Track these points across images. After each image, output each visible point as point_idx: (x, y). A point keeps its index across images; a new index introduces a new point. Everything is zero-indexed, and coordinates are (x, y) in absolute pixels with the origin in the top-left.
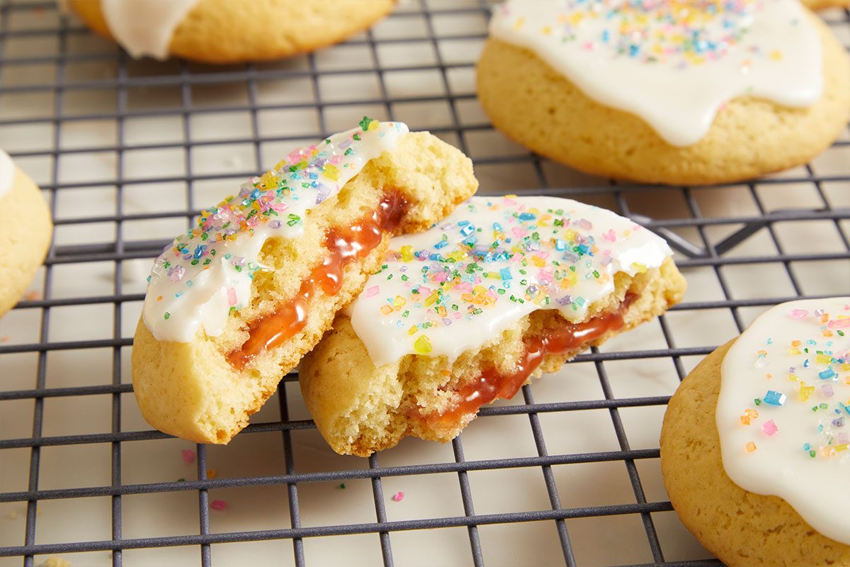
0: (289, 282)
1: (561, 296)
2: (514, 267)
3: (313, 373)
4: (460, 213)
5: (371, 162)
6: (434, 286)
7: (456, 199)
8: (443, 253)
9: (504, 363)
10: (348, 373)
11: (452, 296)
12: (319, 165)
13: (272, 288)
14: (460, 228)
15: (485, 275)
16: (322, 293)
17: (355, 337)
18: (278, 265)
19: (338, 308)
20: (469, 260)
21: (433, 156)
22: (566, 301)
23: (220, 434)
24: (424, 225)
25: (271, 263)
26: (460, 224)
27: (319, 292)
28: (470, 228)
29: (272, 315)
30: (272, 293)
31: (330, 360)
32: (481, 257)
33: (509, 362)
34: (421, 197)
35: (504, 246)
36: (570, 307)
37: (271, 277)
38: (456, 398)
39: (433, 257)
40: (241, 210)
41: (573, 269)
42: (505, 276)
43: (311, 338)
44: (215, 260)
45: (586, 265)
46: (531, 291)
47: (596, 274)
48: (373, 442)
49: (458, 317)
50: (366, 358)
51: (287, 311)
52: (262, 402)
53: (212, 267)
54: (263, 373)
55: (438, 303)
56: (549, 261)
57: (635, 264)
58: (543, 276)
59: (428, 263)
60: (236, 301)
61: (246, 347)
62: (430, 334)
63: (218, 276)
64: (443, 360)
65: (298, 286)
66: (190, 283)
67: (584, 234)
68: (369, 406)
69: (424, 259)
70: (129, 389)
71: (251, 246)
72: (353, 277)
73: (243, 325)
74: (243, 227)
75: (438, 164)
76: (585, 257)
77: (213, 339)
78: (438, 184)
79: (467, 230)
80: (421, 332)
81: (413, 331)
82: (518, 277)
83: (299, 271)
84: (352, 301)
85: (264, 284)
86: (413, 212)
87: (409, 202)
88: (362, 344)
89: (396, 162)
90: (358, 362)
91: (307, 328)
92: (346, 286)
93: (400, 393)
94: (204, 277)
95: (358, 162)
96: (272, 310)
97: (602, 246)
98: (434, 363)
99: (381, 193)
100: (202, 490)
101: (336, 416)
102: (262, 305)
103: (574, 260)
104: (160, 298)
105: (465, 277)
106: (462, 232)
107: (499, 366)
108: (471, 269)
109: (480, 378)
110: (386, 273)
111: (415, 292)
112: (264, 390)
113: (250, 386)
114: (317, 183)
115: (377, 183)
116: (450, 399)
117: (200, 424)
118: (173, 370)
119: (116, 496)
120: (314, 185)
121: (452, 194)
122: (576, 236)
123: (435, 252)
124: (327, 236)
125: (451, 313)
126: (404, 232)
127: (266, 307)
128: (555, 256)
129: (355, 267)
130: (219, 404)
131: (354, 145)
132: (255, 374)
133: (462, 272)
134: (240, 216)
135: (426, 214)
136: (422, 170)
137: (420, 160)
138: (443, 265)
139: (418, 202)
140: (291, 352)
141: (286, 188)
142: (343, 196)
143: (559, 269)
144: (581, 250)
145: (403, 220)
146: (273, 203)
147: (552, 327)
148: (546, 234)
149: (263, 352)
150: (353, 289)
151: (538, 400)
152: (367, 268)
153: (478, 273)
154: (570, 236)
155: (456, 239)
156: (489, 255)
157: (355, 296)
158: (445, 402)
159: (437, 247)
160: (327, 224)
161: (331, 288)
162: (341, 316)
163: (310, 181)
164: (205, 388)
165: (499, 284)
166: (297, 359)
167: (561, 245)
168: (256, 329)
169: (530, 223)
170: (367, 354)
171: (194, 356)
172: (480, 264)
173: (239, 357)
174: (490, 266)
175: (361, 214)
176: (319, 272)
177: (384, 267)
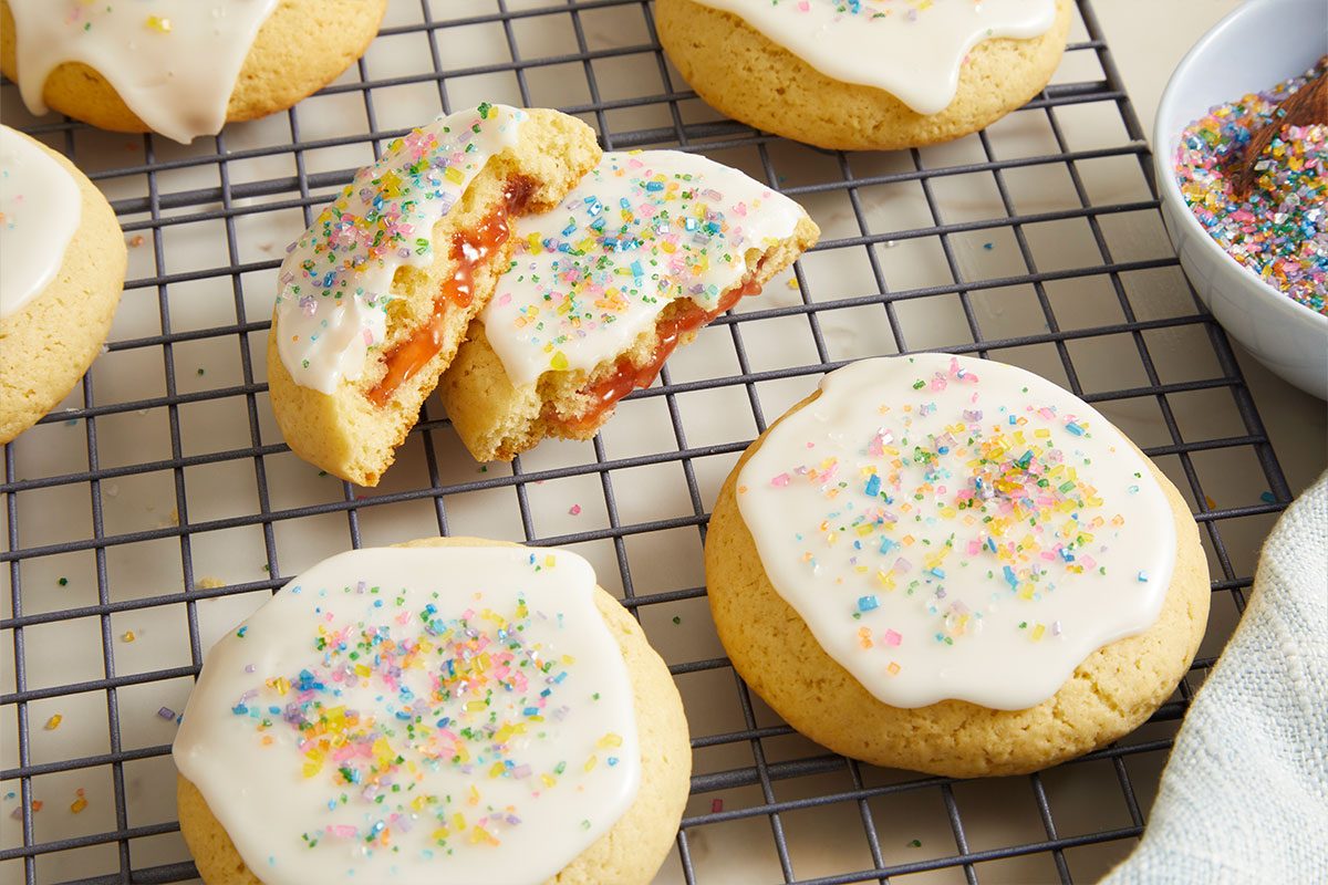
0: (422, 309)
1: (692, 285)
2: (644, 257)
3: (450, 383)
4: (587, 187)
5: (493, 158)
6: (565, 289)
7: (581, 172)
8: (571, 240)
9: (640, 358)
10: (487, 391)
11: (584, 301)
12: (441, 165)
13: (405, 315)
14: (587, 206)
15: (617, 271)
16: (455, 308)
17: (489, 348)
18: (409, 291)
19: (471, 317)
20: (597, 251)
21: (555, 131)
22: (699, 289)
23: (369, 477)
24: (550, 206)
25: (403, 290)
26: (586, 201)
27: (452, 307)
28: (597, 207)
29: (408, 342)
30: (406, 321)
31: (467, 373)
32: (609, 246)
33: (645, 357)
34: (546, 179)
35: (633, 230)
36: (702, 296)
37: (404, 304)
38: (594, 400)
39: (563, 248)
40: (366, 227)
41: (704, 252)
42: (636, 271)
43: (447, 356)
44: (346, 294)
45: (716, 246)
46: (663, 284)
47: (728, 258)
48: (515, 448)
49: (592, 326)
50: (503, 375)
51: (422, 336)
52: (405, 433)
53: (345, 303)
54: (404, 404)
55: (572, 310)
56: (679, 246)
57: (765, 239)
58: (673, 266)
59: (557, 256)
60: (372, 341)
61: (386, 380)
62: (564, 348)
63: (351, 314)
64: (579, 372)
65: (430, 308)
66: (325, 323)
67: (714, 207)
68: (509, 424)
69: (552, 251)
70: (265, 388)
71: (380, 277)
72: (484, 281)
73: (381, 356)
74: (371, 256)
75: (560, 141)
76: (716, 237)
77: (353, 383)
78: (561, 161)
79: (595, 210)
80: (558, 348)
81: (549, 348)
82: (649, 270)
83: (431, 294)
84: (484, 306)
85: (397, 312)
86: (538, 194)
87: (533, 184)
88: (498, 358)
89: (518, 155)
90: (496, 381)
91: (443, 350)
92: (478, 293)
93: (539, 405)
94: (338, 316)
95: (480, 159)
96: (408, 338)
97: (732, 223)
98: (571, 377)
99: (504, 183)
100: (350, 511)
101: (478, 434)
102: (397, 335)
103: (705, 242)
104: (296, 338)
105: (597, 274)
106: (589, 211)
107: (635, 361)
108: (601, 263)
109: (617, 374)
110: (516, 273)
111: (547, 298)
112: (407, 421)
113: (393, 420)
114: (441, 192)
115: (501, 173)
116: (588, 403)
117: (349, 472)
118: (317, 418)
119: (267, 523)
120: (439, 196)
121: (577, 169)
122: (706, 211)
123: (564, 240)
124: (454, 242)
125: (585, 321)
126: (530, 211)
127: (401, 335)
128: (684, 238)
129: (485, 270)
130: (365, 450)
131: (474, 139)
132: (397, 405)
133: (593, 270)
134: (367, 237)
135: (552, 195)
136: (545, 149)
137: (541, 138)
138: (574, 259)
139: (543, 184)
140: (429, 375)
141: (410, 203)
142: (468, 196)
143: (690, 254)
144: (711, 229)
145: (528, 201)
146: (399, 223)
147: (685, 308)
148: (675, 212)
149: (403, 385)
150: (485, 295)
151: (674, 381)
152: (496, 268)
153: (609, 270)
154: (699, 210)
155: (584, 222)
156: (619, 243)
157: (487, 301)
158: (583, 407)
159: (565, 233)
160: (453, 229)
161: (464, 300)
162: (475, 324)
163: (433, 190)
164: (351, 441)
165: (630, 283)
166: (435, 382)
167: (691, 224)
168: (391, 358)
169: (659, 195)
170: (504, 372)
171: (337, 409)
172: (610, 256)
173: (378, 394)
174: (621, 258)
175: (487, 212)
176: (450, 286)
177: (514, 264)
